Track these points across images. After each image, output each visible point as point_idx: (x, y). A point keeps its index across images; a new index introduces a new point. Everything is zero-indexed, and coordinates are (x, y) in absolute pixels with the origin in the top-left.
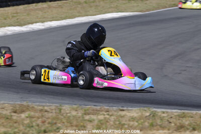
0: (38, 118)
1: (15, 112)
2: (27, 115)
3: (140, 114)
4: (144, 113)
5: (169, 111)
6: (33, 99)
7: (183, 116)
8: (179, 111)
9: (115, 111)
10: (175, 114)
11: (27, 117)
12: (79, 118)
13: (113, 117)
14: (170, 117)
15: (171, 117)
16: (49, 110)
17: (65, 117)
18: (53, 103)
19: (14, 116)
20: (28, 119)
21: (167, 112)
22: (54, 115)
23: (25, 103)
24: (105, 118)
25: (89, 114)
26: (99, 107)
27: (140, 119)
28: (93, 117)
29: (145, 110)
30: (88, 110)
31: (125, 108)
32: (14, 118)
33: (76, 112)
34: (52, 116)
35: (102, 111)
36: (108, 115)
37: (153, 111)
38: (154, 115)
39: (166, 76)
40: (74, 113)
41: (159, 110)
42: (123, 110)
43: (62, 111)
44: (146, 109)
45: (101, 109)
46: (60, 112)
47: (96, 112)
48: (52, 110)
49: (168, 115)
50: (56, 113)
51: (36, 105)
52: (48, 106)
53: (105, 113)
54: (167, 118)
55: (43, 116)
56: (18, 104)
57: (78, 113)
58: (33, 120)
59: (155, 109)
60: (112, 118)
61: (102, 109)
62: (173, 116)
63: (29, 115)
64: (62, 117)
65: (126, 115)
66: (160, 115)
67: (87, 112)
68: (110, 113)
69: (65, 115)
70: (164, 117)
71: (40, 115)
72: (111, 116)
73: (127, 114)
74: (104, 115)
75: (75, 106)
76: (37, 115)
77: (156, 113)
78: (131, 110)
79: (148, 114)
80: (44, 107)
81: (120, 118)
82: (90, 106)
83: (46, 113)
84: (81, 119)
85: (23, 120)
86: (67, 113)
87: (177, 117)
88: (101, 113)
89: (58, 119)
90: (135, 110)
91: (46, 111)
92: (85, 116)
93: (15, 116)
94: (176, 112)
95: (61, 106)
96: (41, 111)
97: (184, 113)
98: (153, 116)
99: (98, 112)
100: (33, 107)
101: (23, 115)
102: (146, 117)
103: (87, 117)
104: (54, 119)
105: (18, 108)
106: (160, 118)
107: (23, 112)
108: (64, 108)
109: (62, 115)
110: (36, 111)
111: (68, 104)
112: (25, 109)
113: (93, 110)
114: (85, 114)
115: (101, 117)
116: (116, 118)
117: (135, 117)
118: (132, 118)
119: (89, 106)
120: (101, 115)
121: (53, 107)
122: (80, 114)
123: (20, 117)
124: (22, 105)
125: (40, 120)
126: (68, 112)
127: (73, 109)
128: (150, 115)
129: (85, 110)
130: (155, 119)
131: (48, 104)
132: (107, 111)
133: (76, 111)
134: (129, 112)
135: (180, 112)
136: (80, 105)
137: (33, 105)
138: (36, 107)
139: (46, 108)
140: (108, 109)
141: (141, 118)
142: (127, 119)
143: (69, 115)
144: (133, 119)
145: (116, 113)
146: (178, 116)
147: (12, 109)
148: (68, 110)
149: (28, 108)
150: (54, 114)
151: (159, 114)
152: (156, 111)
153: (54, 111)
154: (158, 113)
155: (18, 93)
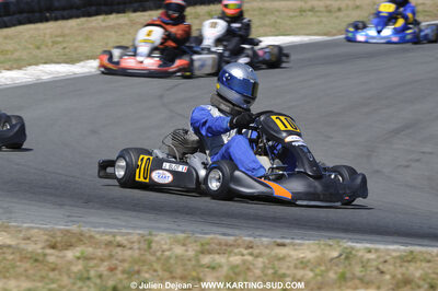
0: (102, 260)
1: (53, 247)
2: (78, 254)
3: (318, 253)
4: (326, 252)
5: (382, 247)
6: (92, 219)
7: (410, 259)
8: (403, 248)
9: (266, 248)
10: (394, 254)
11: (79, 258)
12: (189, 260)
13: (260, 259)
14: (382, 260)
15: (385, 262)
16: (125, 243)
17: (158, 259)
18: (135, 228)
19: (51, 255)
20: (80, 261)
21: (377, 250)
22: (136, 253)
23: (74, 228)
24: (244, 262)
25: (210, 253)
26: (232, 238)
27: (320, 265)
28: (219, 259)
29: (330, 246)
30: (208, 244)
31: (287, 241)
32: (51, 259)
33: (184, 248)
34: (131, 256)
35: (239, 246)
36: (251, 254)
37: (346, 248)
38: (348, 256)
39: (377, 171)
40: (179, 250)
41: (358, 246)
42: (283, 245)
43: (154, 245)
44: (331, 242)
45: (235, 241)
46: (150, 247)
47: (225, 249)
48: (133, 242)
49: (379, 257)
50: (139, 249)
51: (98, 232)
52: (123, 235)
53: (245, 252)
54: (375, 263)
55: (111, 256)
56: (59, 230)
57: (187, 251)
58: (92, 263)
59: (350, 244)
60: (260, 262)
61: (239, 241)
62: (388, 258)
63: (82, 253)
64: (153, 258)
65: (290, 256)
66: (362, 257)
67: (207, 247)
68: (256, 251)
69: (159, 254)
70: (369, 260)
71: (106, 253)
72: (257, 257)
73: (292, 253)
74: (243, 255)
75: (181, 236)
76: (99, 253)
77: (354, 252)
78: (300, 245)
79: (335, 254)
80: (114, 236)
81: (276, 263)
82: (214, 236)
83: (119, 249)
84: (193, 263)
85: (70, 263)
86: (163, 251)
87: (398, 261)
88: (236, 251)
89: (144, 262)
90: (309, 246)
91: (119, 246)
92: (201, 256)
93: (53, 257)
94: (395, 249)
95: (150, 234)
96: (109, 244)
97: (412, 252)
98: (347, 258)
99: (229, 249)
100: (91, 237)
101: (70, 254)
102: (332, 259)
103: (206, 260)
104: (135, 262)
105: (59, 239)
106: (362, 262)
107: (69, 246)
108: (156, 239)
109: (154, 254)
110: (97, 244)
111: (167, 230)
112: (74, 240)
113: (220, 244)
114: (202, 253)
115: (236, 260)
116: (267, 261)
117: (309, 261)
118: (302, 262)
119: (212, 236)
120: (236, 254)
121: (135, 238)
122: (191, 253)
123: (64, 257)
124: (68, 231)
125: (106, 264)
126: (165, 247)
127: (177, 241)
128: (341, 255)
129: (202, 245)
130: (350, 264)
131: (124, 231)
132: (250, 247)
133: (184, 245)
134: (295, 250)
135: (405, 251)
136: (193, 232)
137: (92, 234)
138: (97, 236)
139: (119, 238)
140: (251, 242)
141: (320, 261)
142: (292, 265)
143: (167, 253)
144: (303, 264)
145: (268, 251)
146: (400, 257)
147: (47, 240)
148: (166, 244)
149: (81, 238)
150: (137, 251)
151: (360, 254)
152: (353, 248)
153: (136, 246)
154: (357, 251)
155: (61, 205)
